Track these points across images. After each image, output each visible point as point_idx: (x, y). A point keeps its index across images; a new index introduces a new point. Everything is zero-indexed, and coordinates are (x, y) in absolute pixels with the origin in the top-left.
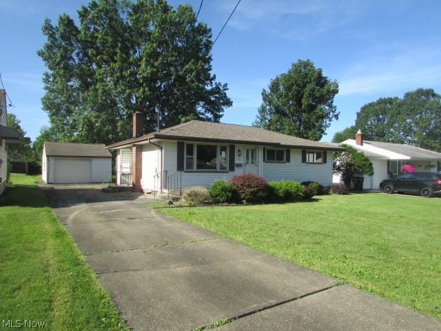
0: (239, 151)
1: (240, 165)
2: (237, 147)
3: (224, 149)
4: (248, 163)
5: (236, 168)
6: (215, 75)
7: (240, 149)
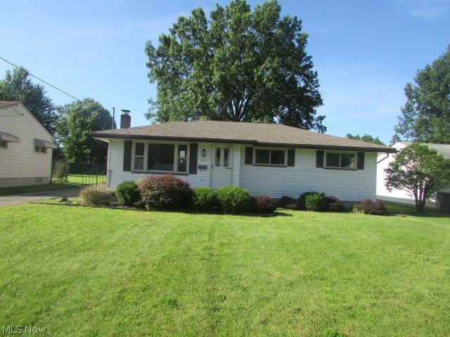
0: (204, 150)
1: (204, 168)
2: (201, 146)
3: (182, 148)
4: (218, 165)
5: (198, 170)
6: (316, 73)
7: (204, 148)
